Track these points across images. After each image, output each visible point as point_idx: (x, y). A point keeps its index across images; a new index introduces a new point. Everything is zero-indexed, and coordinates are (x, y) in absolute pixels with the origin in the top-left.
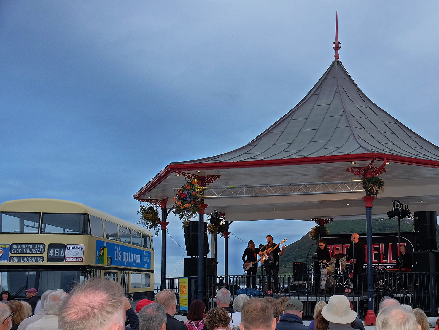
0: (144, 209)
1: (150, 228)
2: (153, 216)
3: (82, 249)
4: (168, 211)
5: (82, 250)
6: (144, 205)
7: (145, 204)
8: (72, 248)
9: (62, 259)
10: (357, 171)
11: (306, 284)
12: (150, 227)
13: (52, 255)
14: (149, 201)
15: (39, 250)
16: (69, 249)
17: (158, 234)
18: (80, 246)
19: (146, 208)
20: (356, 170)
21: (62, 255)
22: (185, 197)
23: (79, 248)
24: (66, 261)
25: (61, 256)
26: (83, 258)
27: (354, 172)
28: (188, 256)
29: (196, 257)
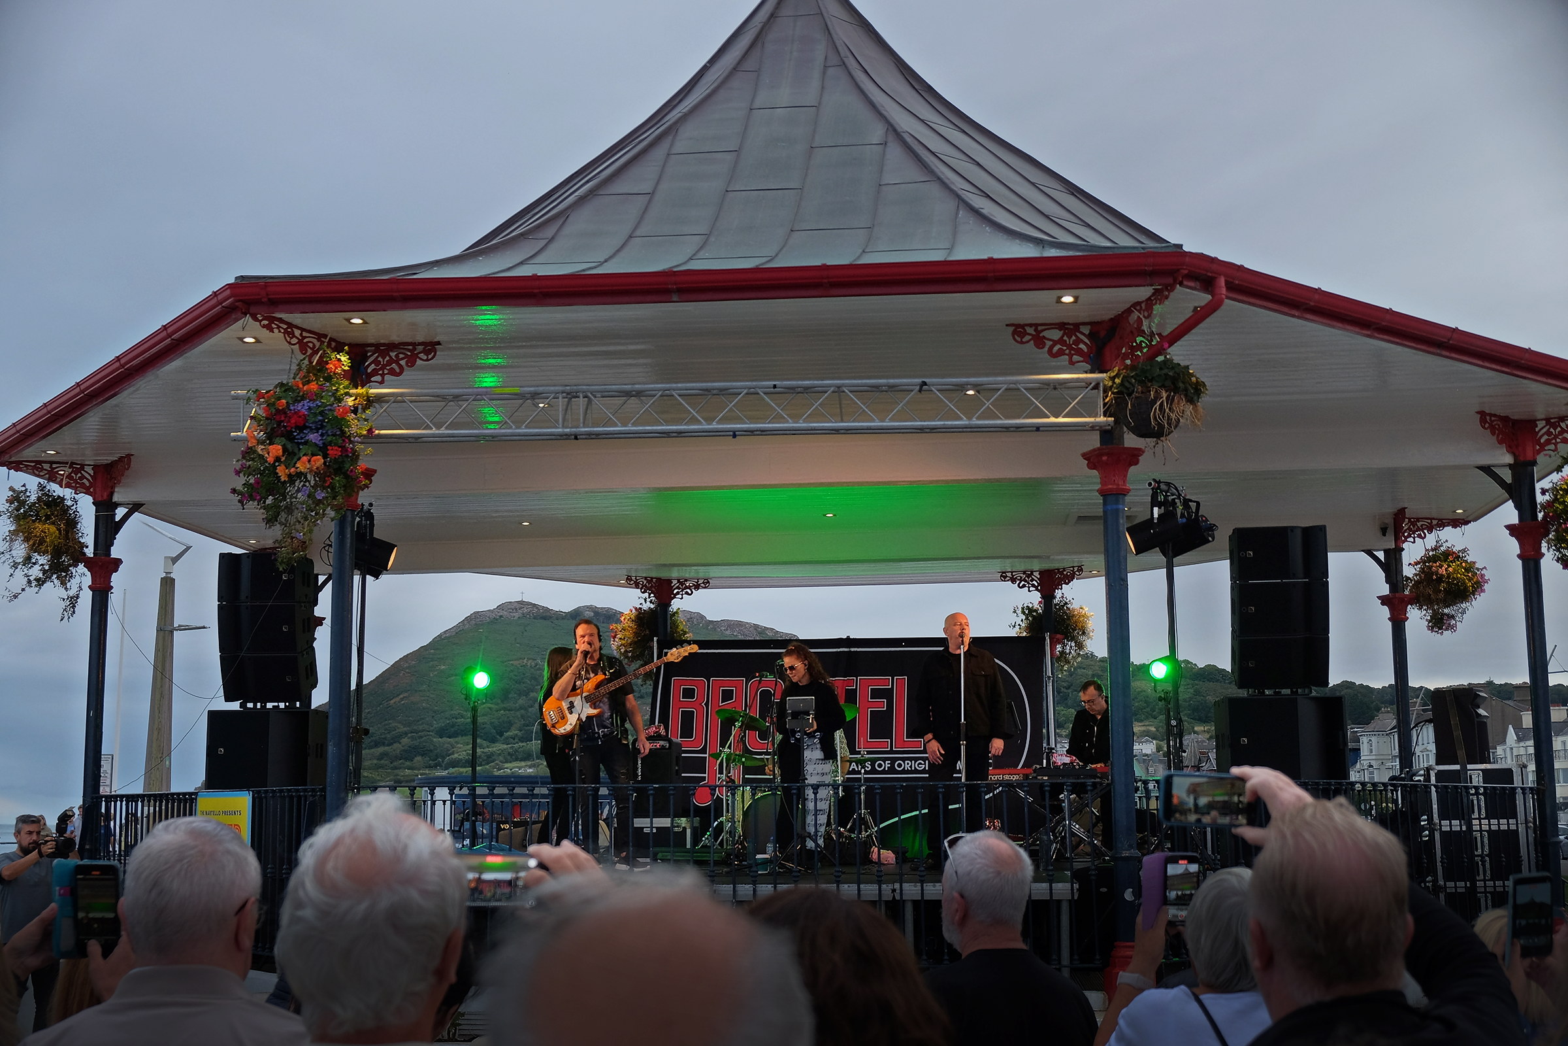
0: (22, 503)
1: (40, 582)
2: (60, 533)
4: (120, 512)
6: (24, 486)
7: (31, 483)
10: (1061, 341)
11: (685, 829)
12: (37, 580)
14: (42, 469)
17: (74, 607)
19: (33, 498)
20: (1056, 334)
22: (297, 427)
27: (1049, 343)
28: (226, 700)
29: (255, 705)
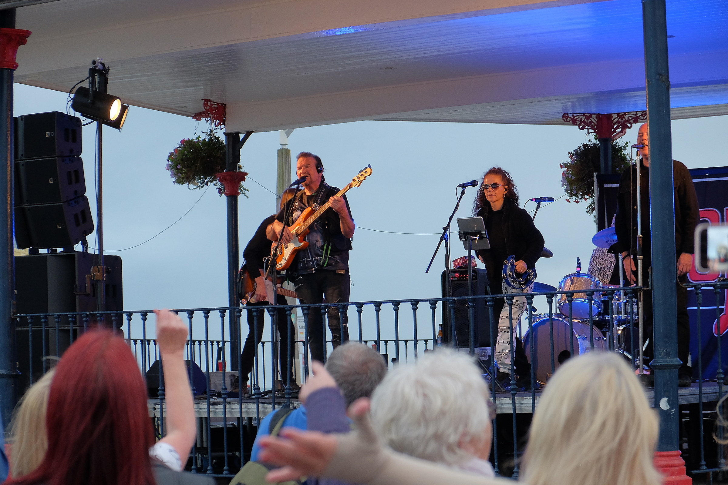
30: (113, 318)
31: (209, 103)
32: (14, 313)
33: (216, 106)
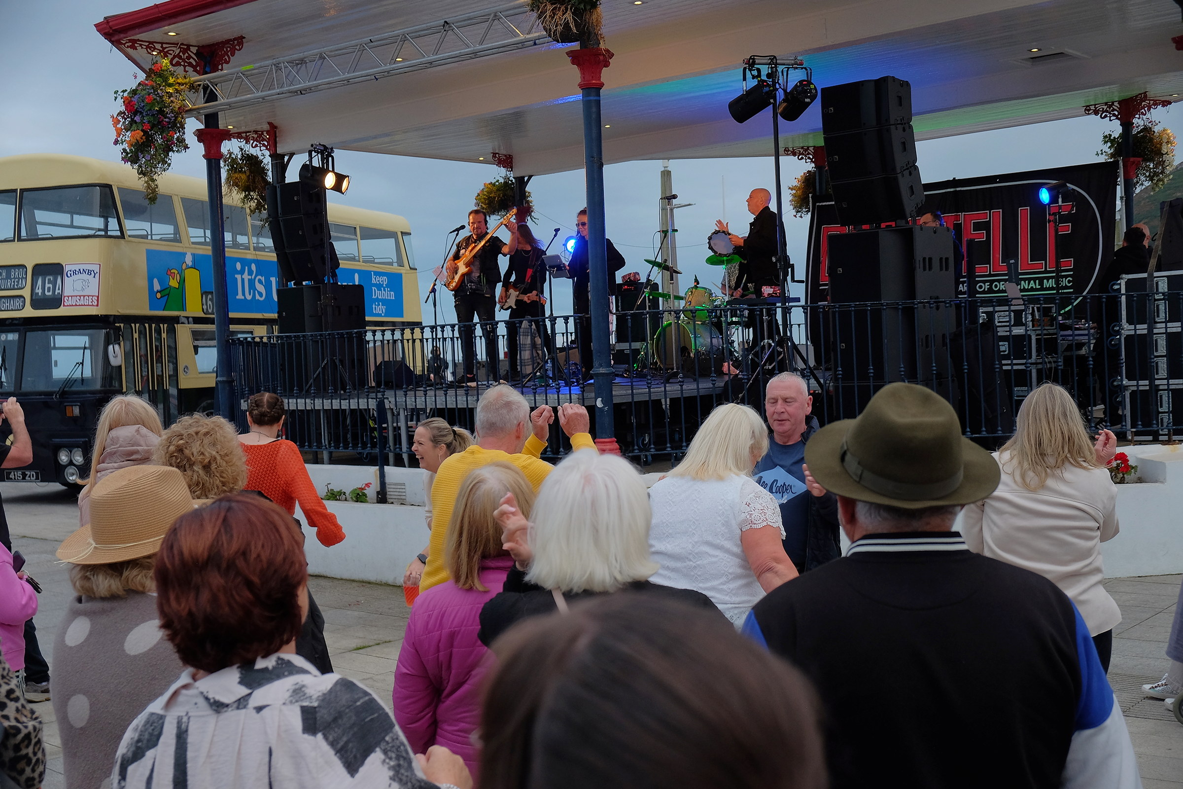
3: (95, 274)
5: (94, 277)
8: (75, 272)
9: (56, 302)
13: (40, 291)
15: (18, 282)
16: (69, 275)
18: (90, 267)
21: (59, 291)
22: (133, 113)
23: (89, 272)
24: (64, 305)
25: (56, 293)
26: (98, 297)
28: (287, 282)
30: (354, 335)
31: (497, 155)
32: (228, 336)
33: (504, 157)
